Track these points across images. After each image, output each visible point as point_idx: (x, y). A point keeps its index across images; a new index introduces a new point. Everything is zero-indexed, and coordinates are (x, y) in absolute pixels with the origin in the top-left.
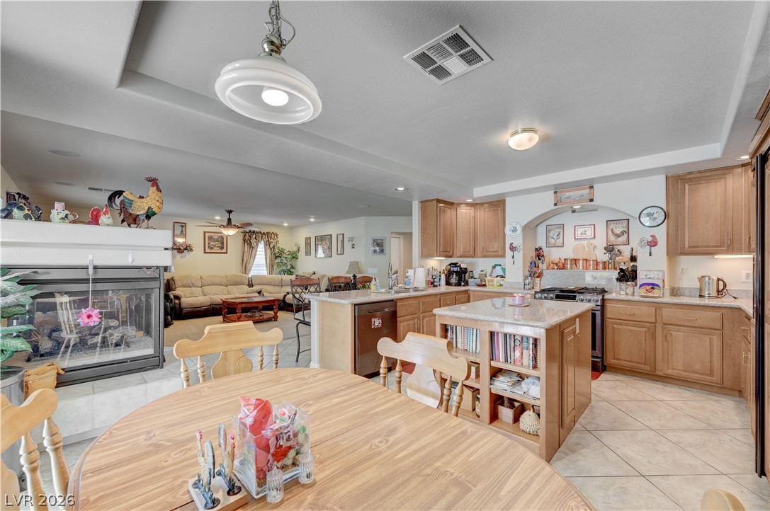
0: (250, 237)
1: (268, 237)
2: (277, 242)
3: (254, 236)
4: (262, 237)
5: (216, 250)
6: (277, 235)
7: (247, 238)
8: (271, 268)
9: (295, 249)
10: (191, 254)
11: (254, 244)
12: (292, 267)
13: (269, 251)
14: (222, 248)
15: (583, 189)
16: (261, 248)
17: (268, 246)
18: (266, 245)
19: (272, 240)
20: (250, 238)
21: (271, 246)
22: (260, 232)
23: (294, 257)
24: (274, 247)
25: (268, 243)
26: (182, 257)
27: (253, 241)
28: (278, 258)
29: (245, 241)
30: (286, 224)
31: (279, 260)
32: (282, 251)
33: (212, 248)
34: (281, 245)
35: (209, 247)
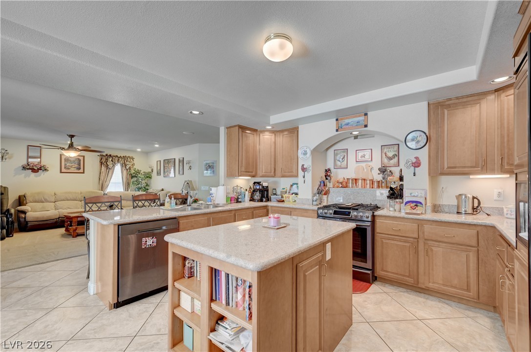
0: (107, 159)
1: (124, 161)
2: (133, 165)
3: (111, 159)
4: (118, 160)
5: (72, 170)
6: (133, 159)
7: (103, 161)
8: (127, 186)
9: (150, 171)
10: (46, 173)
11: (110, 166)
12: (147, 185)
13: (125, 172)
14: (79, 169)
15: (360, 116)
16: (118, 168)
17: (124, 168)
18: (122, 166)
19: (128, 163)
20: (107, 161)
21: (127, 167)
22: (117, 156)
23: (148, 176)
24: (130, 168)
25: (124, 165)
26: (36, 176)
27: (110, 163)
28: (132, 177)
29: (101, 163)
30: (139, 150)
31: (135, 179)
32: (138, 172)
33: (69, 169)
34: (137, 167)
35: (65, 168)
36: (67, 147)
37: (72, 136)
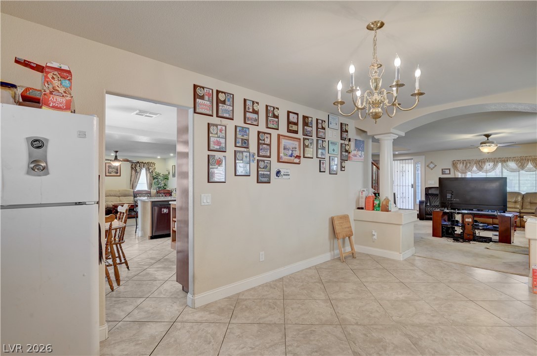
0: (136, 165)
1: (148, 166)
2: (155, 169)
3: (138, 165)
4: (144, 165)
5: (113, 174)
6: (154, 164)
7: (133, 166)
8: (150, 185)
9: (168, 173)
11: (138, 170)
12: (165, 185)
13: (149, 175)
14: (117, 173)
16: (144, 171)
17: (148, 172)
18: (146, 170)
19: (151, 168)
20: (135, 167)
21: (150, 171)
22: (143, 163)
23: (166, 178)
24: (152, 172)
25: (148, 169)
27: (138, 168)
28: (154, 178)
29: (132, 168)
30: (159, 157)
31: (156, 180)
32: (158, 174)
33: (111, 173)
34: (157, 170)
35: (108, 172)
36: (113, 159)
37: (116, 152)
